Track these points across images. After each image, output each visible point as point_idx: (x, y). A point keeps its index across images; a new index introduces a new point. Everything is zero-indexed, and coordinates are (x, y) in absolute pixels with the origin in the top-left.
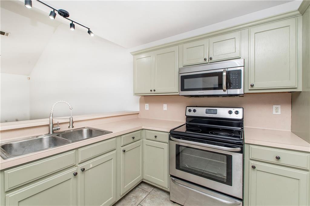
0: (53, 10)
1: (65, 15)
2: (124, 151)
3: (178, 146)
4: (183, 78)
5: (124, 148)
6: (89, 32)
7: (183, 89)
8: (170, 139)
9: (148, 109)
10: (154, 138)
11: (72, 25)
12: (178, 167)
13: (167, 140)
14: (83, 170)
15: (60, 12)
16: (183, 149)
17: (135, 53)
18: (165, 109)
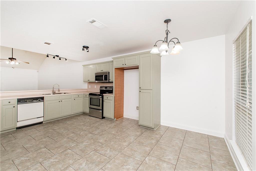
1: (58, 56)
2: (75, 99)
3: (91, 98)
4: (96, 76)
6: (66, 60)
7: (96, 80)
9: (90, 88)
10: (85, 96)
11: (60, 59)
12: (91, 104)
13: (88, 97)
15: (56, 56)
16: (92, 99)
17: (84, 66)
18: (95, 87)
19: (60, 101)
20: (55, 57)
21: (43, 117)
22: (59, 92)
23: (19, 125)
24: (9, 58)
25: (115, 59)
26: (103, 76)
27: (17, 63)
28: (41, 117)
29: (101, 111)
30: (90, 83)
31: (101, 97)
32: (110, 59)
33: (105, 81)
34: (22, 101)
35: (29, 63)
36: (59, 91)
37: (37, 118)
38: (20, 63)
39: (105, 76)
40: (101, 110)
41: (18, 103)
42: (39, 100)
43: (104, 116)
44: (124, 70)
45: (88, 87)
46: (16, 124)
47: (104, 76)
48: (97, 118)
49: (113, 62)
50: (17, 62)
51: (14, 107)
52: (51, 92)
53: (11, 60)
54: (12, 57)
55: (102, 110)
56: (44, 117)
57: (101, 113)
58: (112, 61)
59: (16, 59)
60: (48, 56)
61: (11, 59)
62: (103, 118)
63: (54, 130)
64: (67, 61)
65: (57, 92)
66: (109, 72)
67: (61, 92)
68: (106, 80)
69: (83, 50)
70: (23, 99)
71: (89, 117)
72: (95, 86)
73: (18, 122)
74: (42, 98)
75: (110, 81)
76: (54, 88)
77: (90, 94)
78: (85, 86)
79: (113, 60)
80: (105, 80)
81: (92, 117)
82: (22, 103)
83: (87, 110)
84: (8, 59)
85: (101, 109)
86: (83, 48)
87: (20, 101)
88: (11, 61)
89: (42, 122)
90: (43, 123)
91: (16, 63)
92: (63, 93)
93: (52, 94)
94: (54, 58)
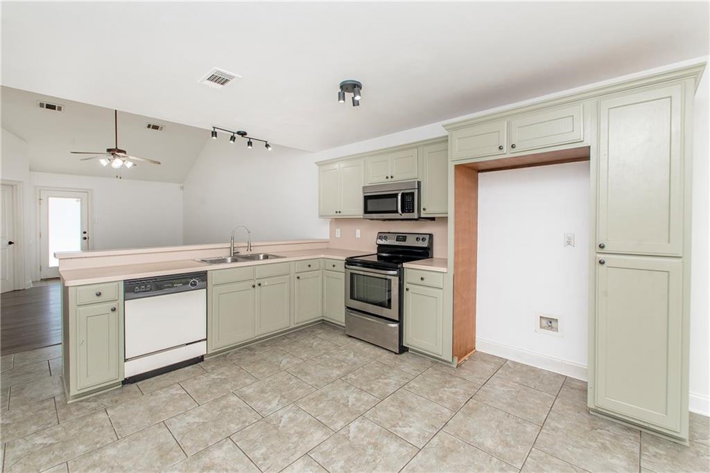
0: (232, 134)
1: (243, 134)
2: (298, 278)
3: (352, 275)
4: (367, 198)
5: (298, 275)
6: (267, 146)
7: (366, 211)
8: (345, 268)
9: (339, 236)
10: (332, 268)
11: (250, 143)
12: (352, 297)
13: (343, 270)
14: (260, 285)
15: (239, 133)
16: (355, 277)
17: (320, 164)
18: (358, 236)
19: (256, 285)
20: (236, 135)
21: (204, 340)
22: (249, 253)
23: (131, 369)
24: (109, 150)
25: (456, 129)
26: (395, 196)
27: (129, 165)
28: (200, 341)
29: (396, 325)
30: (340, 220)
31: (395, 272)
32: (435, 130)
33: (406, 215)
34: (140, 288)
35: (159, 163)
36: (249, 247)
37: (187, 344)
38: (136, 165)
39: (403, 194)
40: (393, 321)
41: (127, 294)
42: (191, 284)
43: (404, 345)
44: (479, 174)
45: (332, 233)
46: (120, 369)
47: (399, 197)
48: (377, 348)
49: (447, 141)
50: (131, 160)
51: (114, 310)
52: (224, 254)
53: (113, 154)
54: (115, 148)
55: (400, 321)
56: (206, 339)
57: (397, 332)
58: (445, 140)
59: (124, 152)
60: (214, 134)
61: (113, 152)
62: (403, 349)
63: (244, 398)
64: (270, 149)
65: (243, 252)
66: (419, 183)
67: (254, 251)
68: (409, 212)
69: (341, 97)
70: (141, 280)
71: (349, 340)
72: (358, 232)
73: (126, 360)
74: (203, 276)
75: (422, 216)
76: (235, 240)
77: (350, 262)
78: (323, 231)
79: (446, 133)
80: (403, 211)
81: (359, 344)
82: (140, 295)
83: (339, 316)
84: (105, 152)
85: (397, 319)
86: (340, 90)
87: (134, 288)
88: (114, 157)
89: (203, 356)
90: (205, 359)
91: (125, 163)
92: (261, 256)
93: (229, 259)
94: (233, 138)
